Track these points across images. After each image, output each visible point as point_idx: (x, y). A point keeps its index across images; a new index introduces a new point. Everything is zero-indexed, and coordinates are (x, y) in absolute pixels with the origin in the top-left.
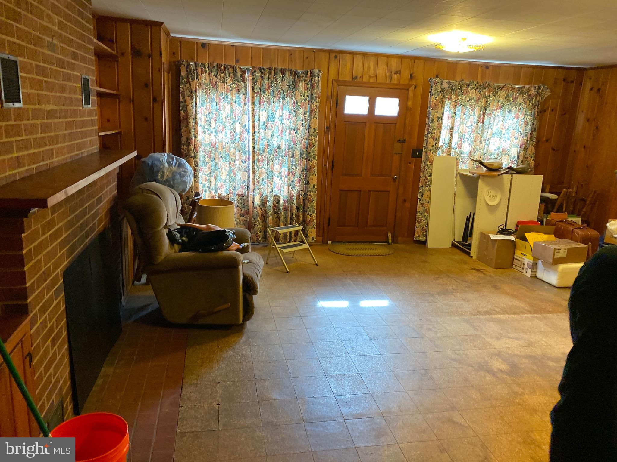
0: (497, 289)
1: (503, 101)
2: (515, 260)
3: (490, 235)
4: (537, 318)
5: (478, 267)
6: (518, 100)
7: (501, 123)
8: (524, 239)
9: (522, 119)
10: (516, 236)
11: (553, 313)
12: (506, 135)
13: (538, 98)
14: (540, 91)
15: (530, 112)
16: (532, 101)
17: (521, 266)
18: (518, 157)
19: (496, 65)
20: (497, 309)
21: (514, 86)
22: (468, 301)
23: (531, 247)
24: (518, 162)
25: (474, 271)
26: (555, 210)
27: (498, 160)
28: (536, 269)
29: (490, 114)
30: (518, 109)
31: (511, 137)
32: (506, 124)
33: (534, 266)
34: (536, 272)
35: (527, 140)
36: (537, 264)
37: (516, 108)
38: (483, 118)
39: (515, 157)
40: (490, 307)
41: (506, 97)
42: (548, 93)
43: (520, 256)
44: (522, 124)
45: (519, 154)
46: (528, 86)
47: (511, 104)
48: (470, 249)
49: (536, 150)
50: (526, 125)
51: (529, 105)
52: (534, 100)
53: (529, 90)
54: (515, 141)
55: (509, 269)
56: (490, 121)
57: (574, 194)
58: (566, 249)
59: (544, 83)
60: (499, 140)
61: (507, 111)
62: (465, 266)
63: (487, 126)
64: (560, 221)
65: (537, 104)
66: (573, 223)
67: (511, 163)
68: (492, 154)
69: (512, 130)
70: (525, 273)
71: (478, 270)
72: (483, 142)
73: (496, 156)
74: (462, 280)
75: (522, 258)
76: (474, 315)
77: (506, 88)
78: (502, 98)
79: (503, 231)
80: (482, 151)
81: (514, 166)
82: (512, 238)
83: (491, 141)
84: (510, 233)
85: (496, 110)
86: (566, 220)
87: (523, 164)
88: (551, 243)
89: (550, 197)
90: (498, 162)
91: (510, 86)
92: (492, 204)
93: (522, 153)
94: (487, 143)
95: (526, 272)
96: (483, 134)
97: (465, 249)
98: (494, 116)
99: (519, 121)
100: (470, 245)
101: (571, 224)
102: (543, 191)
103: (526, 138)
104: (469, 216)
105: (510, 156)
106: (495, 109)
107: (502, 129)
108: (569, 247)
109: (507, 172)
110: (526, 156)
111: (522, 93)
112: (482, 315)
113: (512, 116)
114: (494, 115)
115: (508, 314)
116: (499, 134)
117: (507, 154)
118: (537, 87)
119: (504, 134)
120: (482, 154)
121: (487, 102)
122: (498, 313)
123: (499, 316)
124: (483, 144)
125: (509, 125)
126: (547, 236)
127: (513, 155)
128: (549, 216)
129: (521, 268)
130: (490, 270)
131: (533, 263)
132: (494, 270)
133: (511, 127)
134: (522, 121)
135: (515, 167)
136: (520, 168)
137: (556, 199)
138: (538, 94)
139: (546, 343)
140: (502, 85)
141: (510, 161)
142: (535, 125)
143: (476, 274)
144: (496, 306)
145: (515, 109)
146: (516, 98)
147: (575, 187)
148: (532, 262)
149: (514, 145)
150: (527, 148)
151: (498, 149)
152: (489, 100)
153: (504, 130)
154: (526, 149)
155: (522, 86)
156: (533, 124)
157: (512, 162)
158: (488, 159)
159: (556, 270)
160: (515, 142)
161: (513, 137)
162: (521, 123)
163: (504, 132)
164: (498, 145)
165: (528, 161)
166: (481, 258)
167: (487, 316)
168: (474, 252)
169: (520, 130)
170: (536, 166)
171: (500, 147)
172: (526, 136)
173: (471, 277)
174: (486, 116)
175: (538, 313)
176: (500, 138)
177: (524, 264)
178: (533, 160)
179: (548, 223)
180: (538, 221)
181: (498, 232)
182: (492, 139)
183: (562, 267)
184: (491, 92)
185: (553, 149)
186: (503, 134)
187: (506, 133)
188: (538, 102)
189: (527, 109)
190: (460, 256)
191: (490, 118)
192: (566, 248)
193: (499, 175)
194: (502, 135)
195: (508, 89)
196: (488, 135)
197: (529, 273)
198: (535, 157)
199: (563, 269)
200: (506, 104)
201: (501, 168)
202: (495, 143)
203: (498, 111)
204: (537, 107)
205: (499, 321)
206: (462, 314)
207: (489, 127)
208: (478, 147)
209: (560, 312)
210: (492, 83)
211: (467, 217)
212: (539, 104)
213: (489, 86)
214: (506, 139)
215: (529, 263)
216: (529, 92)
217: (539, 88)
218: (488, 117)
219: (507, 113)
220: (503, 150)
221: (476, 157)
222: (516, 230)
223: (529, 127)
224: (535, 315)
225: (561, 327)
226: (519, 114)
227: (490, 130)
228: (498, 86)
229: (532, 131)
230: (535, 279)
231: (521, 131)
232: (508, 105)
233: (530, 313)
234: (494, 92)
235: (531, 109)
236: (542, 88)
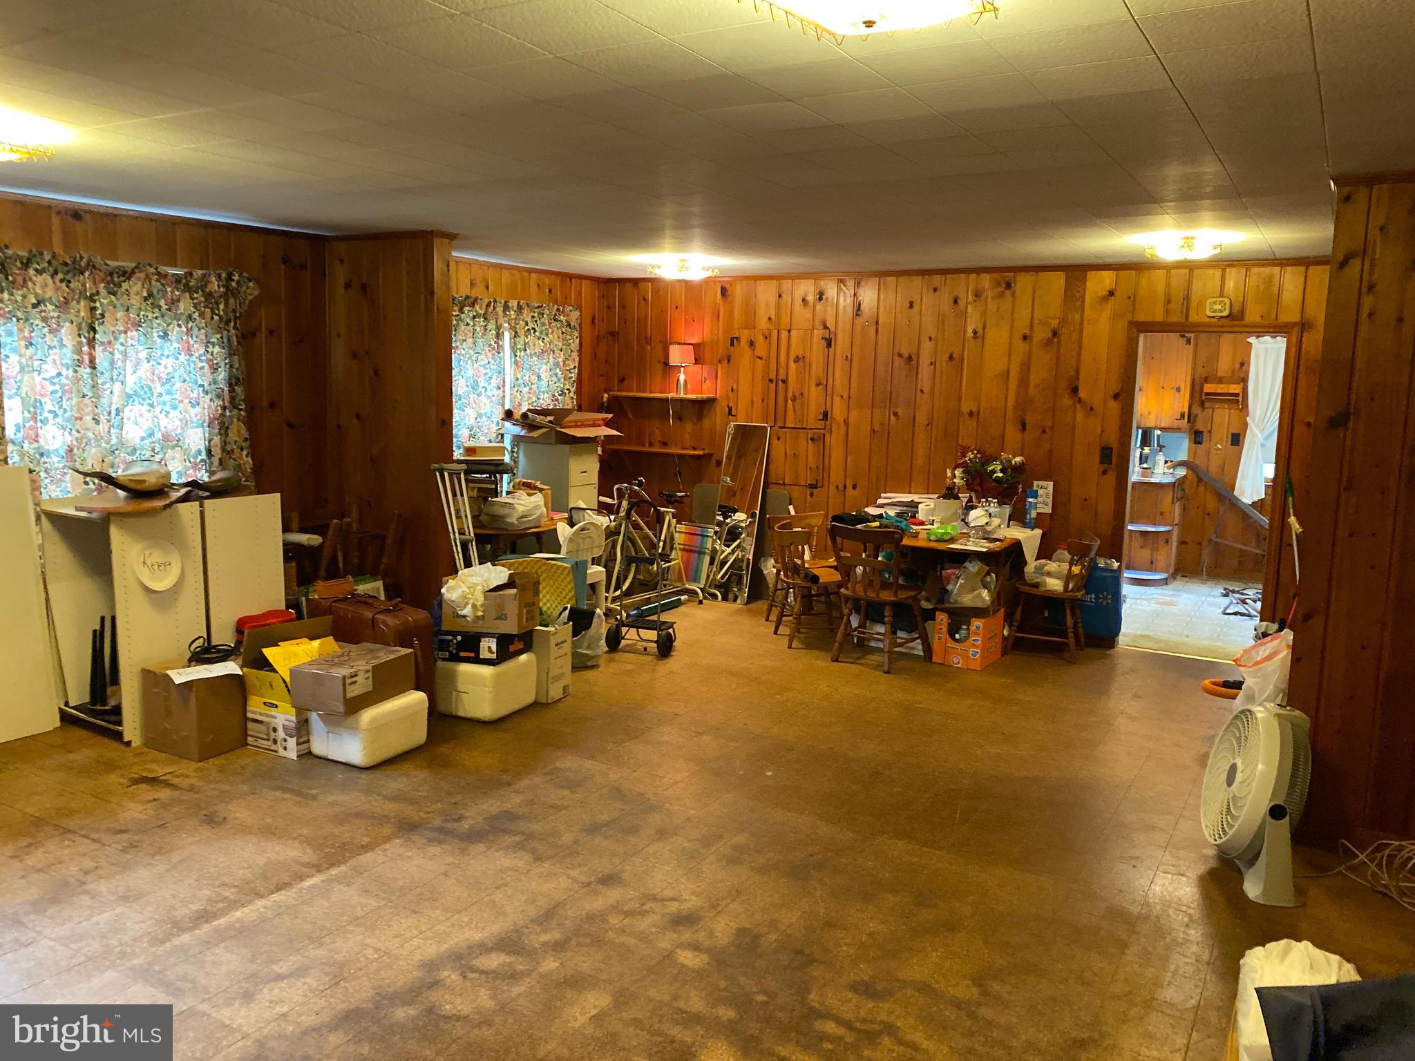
0: (219, 824)
1: (140, 309)
2: (250, 725)
3: (171, 673)
4: (337, 880)
5: (153, 771)
6: (182, 305)
7: (145, 365)
8: (264, 664)
9: (200, 355)
10: (240, 660)
11: (372, 849)
12: (166, 398)
13: (232, 301)
14: (234, 284)
15: (218, 336)
16: (218, 310)
17: (268, 734)
18: (209, 452)
19: (102, 210)
20: (227, 894)
21: (163, 269)
22: (138, 897)
23: (285, 682)
24: (211, 463)
25: (144, 786)
26: (322, 573)
27: (155, 467)
28: (308, 733)
29: (110, 343)
30: (184, 329)
31: (182, 402)
32: (161, 368)
33: (302, 729)
34: (308, 741)
35: (224, 408)
36: (307, 721)
37: (179, 326)
38: (91, 355)
39: (199, 452)
40: (206, 893)
41: (146, 299)
42: (252, 290)
43: (262, 711)
44: (202, 368)
45: (209, 442)
46: (200, 272)
47: (163, 316)
48: (120, 723)
49: (249, 429)
50: (214, 369)
51: (212, 318)
52: (222, 306)
53: (204, 281)
54: (193, 411)
55: (239, 752)
56: (112, 363)
57: (355, 526)
58: (368, 671)
59: (238, 266)
60: (149, 411)
61: (155, 335)
62: (114, 778)
63: (107, 375)
64: (340, 600)
65: (232, 316)
66: (371, 601)
67: (193, 467)
68: (135, 450)
69: (178, 385)
70: (282, 753)
71: (153, 781)
72: (103, 419)
73: (148, 454)
74: (109, 830)
75: (267, 715)
76: (163, 942)
77: (142, 275)
78: (135, 301)
79: (206, 653)
80: (103, 445)
81: (203, 476)
82: (230, 667)
83: (127, 413)
84: (223, 655)
85: (125, 332)
86: (353, 595)
87: (224, 469)
88: (330, 661)
89: (306, 543)
90: (158, 471)
91: (152, 270)
92: (162, 584)
93: (217, 439)
94: (115, 421)
95: (285, 749)
96: (99, 397)
97: (103, 723)
98: (122, 348)
99: (194, 358)
100: (117, 710)
101: (366, 603)
102: (286, 529)
103: (221, 403)
104: (98, 627)
105: (186, 452)
106: (122, 328)
107: (153, 381)
108: (374, 662)
109: (187, 493)
110: (228, 448)
111: (188, 289)
112: (191, 929)
113: (172, 348)
114: (122, 344)
115: (261, 896)
116: (144, 394)
117: (177, 445)
118: (224, 275)
119: (160, 395)
120: (105, 453)
121: (93, 309)
122: (232, 905)
123: (238, 914)
124: (103, 428)
125: (170, 369)
126: (316, 643)
127: (194, 449)
128: (311, 589)
129: (268, 740)
130: (187, 771)
131: (298, 722)
132: (200, 765)
133: (176, 375)
134: (201, 361)
135: (206, 479)
136: (219, 480)
137: (321, 546)
138: (229, 293)
139: (377, 950)
140: (129, 265)
141: (188, 464)
142: (237, 370)
143: (151, 796)
144: (224, 885)
145: (177, 329)
146: (174, 302)
147: (355, 509)
148: (294, 719)
149: (192, 422)
150: (228, 428)
151: (151, 435)
152: (98, 304)
153: (158, 384)
154: (224, 429)
155: (186, 270)
156: (231, 366)
157: (195, 466)
158: (130, 464)
159: (355, 728)
160: (192, 415)
161: (186, 401)
162: (201, 365)
163: (158, 388)
164: (149, 424)
165: (234, 459)
166: (157, 740)
167: (206, 929)
168: (131, 727)
169: (200, 382)
170: (258, 469)
171: (156, 430)
172: (218, 396)
173: (135, 810)
174: (99, 349)
175: (340, 863)
176: (152, 405)
177: (275, 730)
178: (247, 456)
179: (316, 610)
180: (288, 607)
181: (190, 660)
182: (126, 409)
183: (368, 715)
184: (100, 282)
185: (290, 425)
186: (156, 395)
187: (163, 392)
188: (234, 311)
189: (209, 330)
190: (90, 750)
191: (112, 353)
192: (369, 667)
193: (166, 507)
194: (155, 399)
195: (147, 277)
196: (115, 399)
197: (291, 751)
198: (252, 447)
199: (373, 720)
200: (150, 316)
201: (167, 486)
202: (139, 419)
203: (129, 334)
204: (232, 324)
205: (242, 933)
206: (123, 955)
207: (112, 379)
208: (90, 434)
209: (388, 839)
210: (98, 260)
211: (95, 631)
212: (236, 318)
213: (91, 265)
214: (167, 408)
215: (287, 723)
216: (206, 286)
217: (229, 278)
218: (105, 350)
219: (159, 340)
220: (166, 438)
221: (90, 462)
222: (239, 643)
223: (222, 375)
224: (333, 872)
225: (400, 883)
226: (192, 342)
227: (117, 387)
228: (118, 267)
229: (230, 385)
230: (309, 762)
231: (203, 386)
232: (156, 318)
233: (319, 869)
234: (108, 283)
235: (219, 330)
236: (236, 277)
